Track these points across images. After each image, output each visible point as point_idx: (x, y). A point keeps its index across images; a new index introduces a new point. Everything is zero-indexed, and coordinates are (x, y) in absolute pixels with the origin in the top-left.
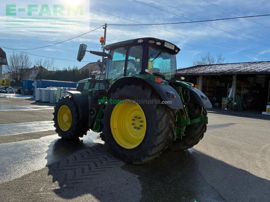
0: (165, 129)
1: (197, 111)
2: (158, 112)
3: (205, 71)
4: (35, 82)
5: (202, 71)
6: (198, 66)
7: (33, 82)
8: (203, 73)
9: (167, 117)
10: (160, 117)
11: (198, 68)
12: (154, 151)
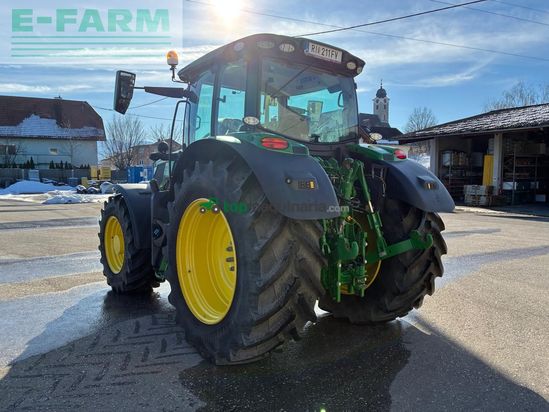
0: (279, 274)
1: (407, 221)
2: (259, 229)
3: (507, 122)
4: (146, 170)
5: (498, 122)
6: (492, 113)
7: (141, 169)
8: (502, 127)
9: (289, 242)
10: (264, 242)
11: (492, 117)
12: (257, 334)
